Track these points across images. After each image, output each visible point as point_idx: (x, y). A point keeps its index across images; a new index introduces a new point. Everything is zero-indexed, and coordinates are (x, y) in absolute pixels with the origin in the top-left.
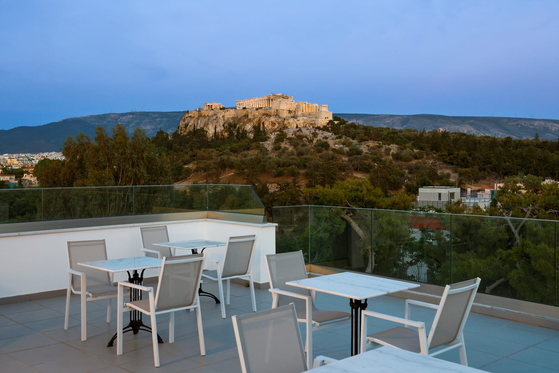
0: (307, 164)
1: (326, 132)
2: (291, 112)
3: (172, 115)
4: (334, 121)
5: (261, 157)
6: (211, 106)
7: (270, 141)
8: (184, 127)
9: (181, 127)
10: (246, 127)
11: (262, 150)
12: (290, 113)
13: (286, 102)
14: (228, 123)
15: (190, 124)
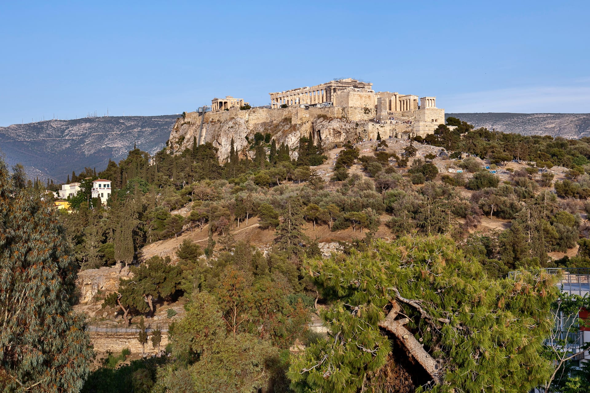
0: (394, 205)
1: (432, 147)
2: (369, 111)
3: (161, 121)
4: (448, 127)
5: (311, 194)
6: (225, 103)
7: (328, 164)
8: (177, 143)
9: (171, 143)
10: (287, 139)
11: (313, 181)
12: (368, 113)
13: (359, 93)
14: (255, 133)
15: (188, 136)
